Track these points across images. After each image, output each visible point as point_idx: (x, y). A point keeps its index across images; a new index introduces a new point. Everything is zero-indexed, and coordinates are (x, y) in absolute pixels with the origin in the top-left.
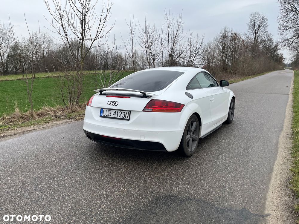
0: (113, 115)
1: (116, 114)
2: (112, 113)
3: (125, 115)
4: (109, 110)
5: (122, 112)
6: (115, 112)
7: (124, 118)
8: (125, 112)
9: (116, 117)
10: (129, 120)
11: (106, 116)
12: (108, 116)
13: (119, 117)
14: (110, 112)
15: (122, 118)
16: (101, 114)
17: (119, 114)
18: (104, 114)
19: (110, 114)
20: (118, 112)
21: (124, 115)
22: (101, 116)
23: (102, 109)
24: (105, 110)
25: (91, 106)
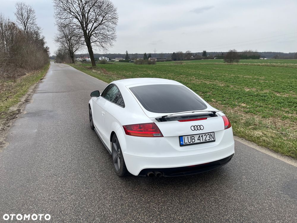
0: (198, 140)
1: (201, 138)
2: (196, 138)
3: (210, 137)
4: (191, 136)
5: (207, 134)
6: (199, 136)
7: (210, 140)
8: (210, 134)
9: (202, 141)
10: (214, 141)
11: (188, 143)
12: (191, 143)
13: (205, 140)
14: (193, 138)
15: (208, 140)
16: (181, 142)
17: (204, 137)
18: (186, 141)
19: (193, 141)
20: (202, 136)
21: (209, 137)
22: (181, 145)
23: (181, 138)
24: (186, 138)
25: (163, 136)
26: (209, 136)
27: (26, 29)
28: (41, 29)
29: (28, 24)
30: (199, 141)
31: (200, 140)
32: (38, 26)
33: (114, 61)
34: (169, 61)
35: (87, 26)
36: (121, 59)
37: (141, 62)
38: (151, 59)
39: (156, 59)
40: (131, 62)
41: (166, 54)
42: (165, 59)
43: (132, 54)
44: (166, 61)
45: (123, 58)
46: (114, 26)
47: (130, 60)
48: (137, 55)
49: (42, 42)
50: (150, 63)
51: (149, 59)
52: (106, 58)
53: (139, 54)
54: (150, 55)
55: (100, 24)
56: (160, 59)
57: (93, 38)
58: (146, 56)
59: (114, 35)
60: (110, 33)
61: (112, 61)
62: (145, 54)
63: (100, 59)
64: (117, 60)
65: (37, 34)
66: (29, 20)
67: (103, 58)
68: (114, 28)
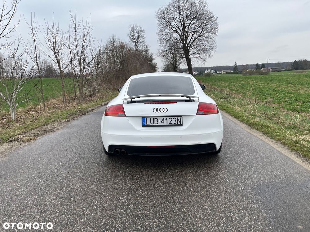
0: (162, 122)
1: (165, 121)
2: (160, 121)
3: (177, 121)
4: (154, 118)
5: (173, 118)
6: (164, 119)
7: (177, 124)
8: (176, 118)
9: (165, 124)
10: (181, 125)
11: (150, 124)
12: (154, 124)
13: (170, 123)
14: (156, 120)
15: (173, 124)
16: (143, 123)
17: (169, 121)
18: (149, 122)
19: (156, 122)
20: (167, 119)
21: (175, 121)
22: (143, 126)
23: (144, 118)
24: (148, 119)
25: (125, 116)
26: (175, 119)
27: (137, 48)
28: (149, 47)
29: (138, 43)
30: (162, 124)
31: (164, 122)
32: (146, 44)
33: (220, 73)
34: (288, 70)
35: (186, 39)
36: (229, 71)
37: (251, 73)
38: (264, 70)
39: (271, 70)
40: (239, 74)
41: (286, 62)
42: (283, 68)
43: (243, 65)
44: (284, 71)
45: (231, 70)
46: (214, 36)
47: (238, 72)
48: (247, 66)
49: (151, 59)
50: (262, 73)
51: (262, 69)
52: (212, 71)
53: (251, 65)
54: (263, 66)
55: (200, 36)
56: (276, 69)
57: (192, 51)
58: (258, 67)
59: (213, 45)
60: (210, 43)
61: (218, 73)
62: (257, 65)
63: (206, 72)
64: (224, 73)
65: (146, 51)
66: (139, 39)
67: (209, 71)
68: (214, 38)
